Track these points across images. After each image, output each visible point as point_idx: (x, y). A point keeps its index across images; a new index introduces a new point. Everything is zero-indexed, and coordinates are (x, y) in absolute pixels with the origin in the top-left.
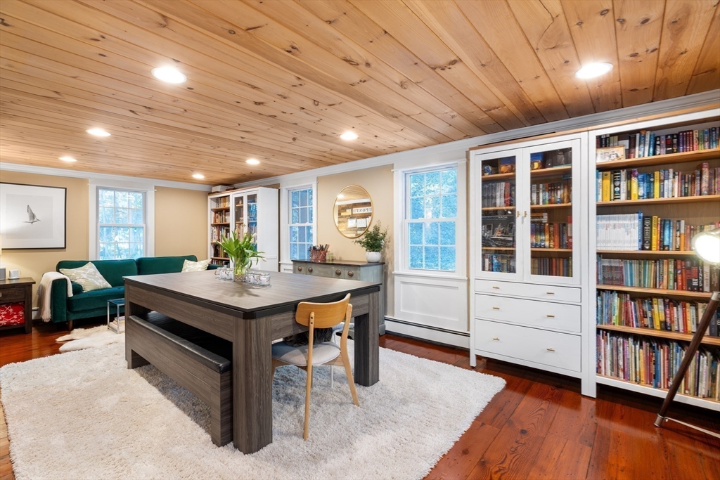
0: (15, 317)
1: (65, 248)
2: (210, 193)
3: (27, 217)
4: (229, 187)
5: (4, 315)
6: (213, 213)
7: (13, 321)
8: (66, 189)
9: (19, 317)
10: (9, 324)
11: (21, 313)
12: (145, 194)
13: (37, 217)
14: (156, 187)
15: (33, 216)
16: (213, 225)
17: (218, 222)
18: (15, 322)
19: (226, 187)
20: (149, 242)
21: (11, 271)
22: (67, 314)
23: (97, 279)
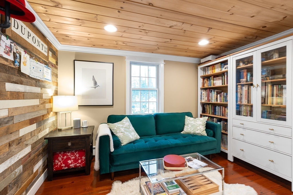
0: (80, 161)
1: (113, 105)
2: (200, 64)
3: (92, 84)
4: (217, 57)
5: (73, 159)
6: (202, 79)
7: (78, 165)
8: (113, 64)
9: (82, 161)
10: (76, 167)
11: (84, 158)
12: (158, 67)
13: (98, 84)
14: (165, 61)
15: (96, 83)
16: (202, 89)
17: (206, 86)
18: (79, 166)
19: (215, 57)
20: (160, 102)
21: (83, 121)
22: (110, 167)
23: (130, 132)
